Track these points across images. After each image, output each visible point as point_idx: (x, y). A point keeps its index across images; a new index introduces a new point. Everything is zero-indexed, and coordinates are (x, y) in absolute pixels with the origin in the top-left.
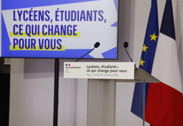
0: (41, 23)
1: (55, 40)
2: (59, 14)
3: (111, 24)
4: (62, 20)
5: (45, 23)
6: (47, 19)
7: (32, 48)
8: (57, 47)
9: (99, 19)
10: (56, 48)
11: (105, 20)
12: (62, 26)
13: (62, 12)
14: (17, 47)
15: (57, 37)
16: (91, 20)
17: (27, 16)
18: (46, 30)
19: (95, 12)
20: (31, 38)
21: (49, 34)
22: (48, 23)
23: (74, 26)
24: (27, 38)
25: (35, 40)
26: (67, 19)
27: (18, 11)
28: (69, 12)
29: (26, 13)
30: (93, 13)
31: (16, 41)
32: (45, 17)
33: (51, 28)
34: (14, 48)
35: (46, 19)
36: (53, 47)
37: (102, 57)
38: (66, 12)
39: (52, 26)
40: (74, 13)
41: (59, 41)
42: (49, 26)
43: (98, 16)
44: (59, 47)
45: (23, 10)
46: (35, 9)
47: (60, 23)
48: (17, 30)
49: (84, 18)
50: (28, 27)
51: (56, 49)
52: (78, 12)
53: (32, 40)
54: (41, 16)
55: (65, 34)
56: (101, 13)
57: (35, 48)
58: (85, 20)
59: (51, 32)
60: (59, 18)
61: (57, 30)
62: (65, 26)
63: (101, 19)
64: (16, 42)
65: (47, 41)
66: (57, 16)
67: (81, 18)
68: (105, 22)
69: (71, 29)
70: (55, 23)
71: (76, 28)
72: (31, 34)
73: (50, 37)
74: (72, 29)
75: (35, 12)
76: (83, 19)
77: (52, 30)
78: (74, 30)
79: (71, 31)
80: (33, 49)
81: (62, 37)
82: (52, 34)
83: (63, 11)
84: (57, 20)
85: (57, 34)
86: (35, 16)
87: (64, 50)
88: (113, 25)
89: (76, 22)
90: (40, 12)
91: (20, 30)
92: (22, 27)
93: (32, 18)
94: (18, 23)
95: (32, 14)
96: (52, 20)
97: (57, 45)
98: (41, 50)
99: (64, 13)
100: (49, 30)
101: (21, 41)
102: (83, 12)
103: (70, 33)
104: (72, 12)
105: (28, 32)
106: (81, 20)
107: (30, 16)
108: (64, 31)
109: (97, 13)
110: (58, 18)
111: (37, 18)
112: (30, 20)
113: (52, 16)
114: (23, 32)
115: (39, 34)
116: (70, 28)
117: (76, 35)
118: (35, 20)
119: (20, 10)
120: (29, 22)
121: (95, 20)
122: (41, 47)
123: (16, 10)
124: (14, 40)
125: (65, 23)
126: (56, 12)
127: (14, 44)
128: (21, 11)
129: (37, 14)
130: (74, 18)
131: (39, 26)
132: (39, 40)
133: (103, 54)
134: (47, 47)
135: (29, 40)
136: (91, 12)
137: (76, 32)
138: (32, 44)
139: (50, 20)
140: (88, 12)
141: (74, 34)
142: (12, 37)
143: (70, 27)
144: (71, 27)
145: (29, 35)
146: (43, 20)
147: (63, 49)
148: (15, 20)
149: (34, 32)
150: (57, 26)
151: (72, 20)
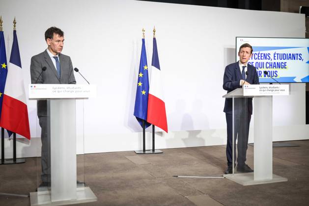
0: (265, 61)
1: (273, 72)
2: (276, 55)
3: (307, 61)
4: (278, 59)
5: (267, 61)
9: (299, 59)
12: (278, 63)
13: (278, 54)
15: (274, 70)
16: (295, 59)
17: (256, 56)
18: (268, 65)
19: (297, 54)
21: (270, 68)
22: (269, 61)
25: (261, 72)
26: (281, 58)
28: (282, 54)
29: (256, 54)
30: (296, 55)
32: (268, 57)
35: (268, 59)
36: (272, 75)
37: (301, 81)
39: (272, 63)
40: (285, 55)
41: (276, 72)
42: (270, 63)
43: (299, 57)
44: (276, 76)
45: (254, 53)
46: (261, 52)
47: (276, 61)
50: (257, 64)
51: (274, 77)
52: (287, 54)
53: (259, 71)
54: (266, 56)
55: (279, 68)
56: (300, 55)
57: (261, 76)
58: (291, 59)
60: (276, 58)
61: (275, 66)
62: (280, 63)
65: (269, 72)
66: (275, 56)
68: (302, 60)
70: (273, 61)
71: (286, 64)
72: (259, 68)
73: (270, 70)
74: (284, 65)
75: (261, 54)
77: (272, 65)
81: (278, 70)
82: (272, 68)
84: (274, 59)
86: (261, 56)
87: (279, 78)
89: (286, 61)
93: (260, 58)
95: (260, 55)
97: (275, 74)
98: (265, 78)
99: (279, 55)
100: (270, 65)
102: (290, 54)
103: (282, 67)
105: (257, 67)
106: (289, 59)
107: (258, 56)
108: (279, 66)
111: (263, 58)
112: (258, 59)
113: (272, 56)
115: (263, 68)
116: (282, 64)
118: (261, 59)
120: (257, 61)
121: (297, 59)
122: (265, 76)
125: (279, 61)
126: (274, 54)
129: (263, 55)
131: (264, 63)
133: (302, 80)
137: (286, 67)
138: (259, 74)
139: (271, 59)
140: (293, 54)
141: (285, 68)
146: (266, 59)
149: (261, 67)
150: (275, 63)
151: (284, 59)
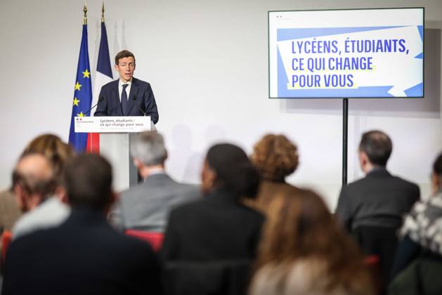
0: (327, 56)
1: (345, 76)
2: (350, 44)
3: (415, 55)
4: (353, 51)
5: (332, 55)
6: (335, 50)
7: (316, 86)
8: (348, 85)
9: (400, 50)
10: (346, 85)
11: (408, 51)
12: (353, 59)
13: (353, 42)
14: (297, 84)
15: (347, 72)
16: (390, 50)
17: (309, 47)
18: (333, 64)
19: (395, 41)
20: (314, 74)
21: (337, 69)
22: (336, 56)
23: (369, 58)
24: (310, 73)
25: (319, 77)
26: (360, 50)
27: (298, 43)
28: (362, 41)
29: (307, 43)
30: (393, 43)
31: (295, 78)
32: (332, 48)
33: (339, 62)
34: (293, 86)
35: (333, 51)
36: (342, 84)
38: (358, 41)
39: (341, 59)
40: (368, 43)
41: (350, 77)
42: (337, 59)
43: (398, 47)
44: (350, 84)
45: (304, 40)
46: (318, 39)
47: (350, 56)
48: (297, 64)
49: (381, 48)
50: (311, 61)
51: (346, 87)
52: (374, 41)
53: (316, 76)
54: (327, 47)
55: (357, 68)
56: (402, 42)
57: (319, 86)
58: (382, 51)
59: (339, 66)
60: (350, 49)
61: (347, 64)
62: (357, 59)
63: (402, 49)
64: (295, 80)
65: (335, 78)
66: (346, 46)
67: (378, 48)
68: (407, 53)
70: (344, 55)
71: (371, 61)
72: (314, 69)
73: (339, 72)
74: (366, 62)
75: (319, 42)
76: (379, 50)
77: (341, 64)
78: (369, 63)
79: (365, 64)
81: (353, 72)
82: (341, 69)
83: (355, 41)
84: (346, 51)
85: (347, 68)
86: (319, 47)
87: (357, 88)
88: (417, 57)
89: (370, 54)
90: (325, 42)
91: (301, 64)
92: (302, 62)
93: (316, 50)
94: (298, 56)
95: (316, 44)
96: (340, 52)
97: (347, 82)
98: (327, 88)
99: (356, 44)
100: (337, 64)
101: (302, 78)
102: (380, 41)
103: (363, 67)
104: (366, 41)
105: (311, 67)
106: (377, 51)
107: (313, 47)
108: (356, 64)
109: (397, 43)
110: (348, 49)
111: (322, 49)
112: (313, 52)
113: (341, 47)
114: (305, 66)
115: (324, 69)
117: (371, 69)
118: (319, 52)
119: (300, 41)
120: (311, 55)
121: (395, 51)
122: (327, 85)
123: (295, 41)
124: (293, 76)
125: (357, 55)
126: (346, 42)
127: (293, 82)
128: (302, 42)
129: (322, 44)
130: (368, 49)
131: (324, 59)
132: (325, 76)
133: (406, 91)
134: (335, 84)
135: (312, 76)
136: (390, 41)
137: (371, 66)
138: (316, 81)
139: (338, 52)
140: (386, 41)
141: (369, 68)
142: (290, 73)
143: (363, 60)
144: (365, 60)
145: (311, 70)
146: (329, 52)
147: (355, 87)
148: (293, 52)
149: (318, 67)
150: (347, 59)
151: (366, 51)
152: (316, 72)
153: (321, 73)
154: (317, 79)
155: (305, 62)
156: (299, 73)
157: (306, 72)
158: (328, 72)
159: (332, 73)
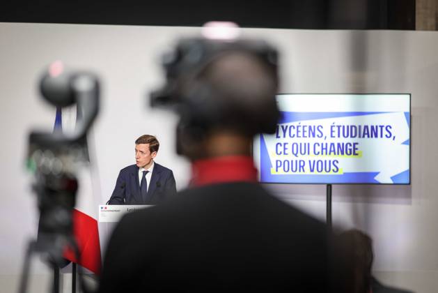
0: (312, 141)
1: (330, 161)
2: (335, 129)
3: (402, 141)
4: (339, 136)
5: (316, 140)
6: (320, 135)
7: (300, 171)
8: (333, 170)
9: (386, 136)
10: (331, 171)
11: (394, 137)
12: (339, 145)
13: (339, 127)
14: (281, 169)
15: (332, 157)
16: (376, 136)
17: (294, 132)
18: (318, 149)
19: (382, 127)
20: (298, 159)
21: (322, 154)
22: (321, 141)
23: (355, 144)
24: (294, 159)
25: (304, 162)
26: (346, 135)
27: (283, 127)
28: (348, 127)
29: (292, 128)
30: (379, 129)
32: (317, 133)
33: (324, 147)
34: (277, 171)
35: (318, 136)
36: (328, 169)
37: (391, 182)
38: (344, 127)
39: (326, 144)
40: (354, 128)
41: (335, 163)
42: (322, 144)
43: (385, 133)
44: (336, 170)
45: (289, 124)
46: (303, 123)
47: (336, 141)
48: (281, 149)
49: (368, 134)
50: (295, 146)
51: (331, 173)
52: (360, 127)
53: (300, 161)
54: (312, 131)
55: (343, 154)
56: (388, 128)
57: (304, 171)
58: (368, 137)
59: (324, 151)
60: (335, 134)
61: (332, 149)
62: (343, 144)
63: (389, 135)
64: (279, 164)
65: (320, 163)
66: (332, 131)
67: (364, 134)
68: (394, 139)
69: (350, 148)
70: (329, 141)
71: (357, 146)
72: (299, 154)
73: (324, 158)
74: (352, 147)
75: (304, 127)
76: (366, 136)
77: (326, 149)
78: (355, 149)
79: (350, 150)
80: (302, 173)
81: (339, 157)
82: (326, 154)
84: (332, 136)
85: (332, 153)
86: (304, 131)
87: (342, 174)
88: (404, 143)
89: (356, 140)
90: (310, 127)
91: (285, 149)
92: (287, 146)
93: (301, 134)
94: (282, 141)
95: (301, 129)
96: (326, 137)
97: (333, 167)
98: (312, 173)
99: (341, 129)
100: (323, 149)
101: (286, 163)
102: (366, 127)
103: (349, 152)
104: (352, 127)
105: (295, 152)
106: (363, 137)
107: (298, 131)
108: (342, 150)
109: (384, 129)
111: (306, 134)
112: (298, 136)
113: (326, 131)
115: (309, 154)
117: (357, 154)
118: (304, 136)
119: (285, 125)
120: (295, 140)
121: (382, 136)
122: (312, 171)
123: (280, 125)
124: (277, 161)
125: (342, 140)
126: (332, 127)
127: (277, 167)
128: (287, 127)
129: (307, 129)
130: (354, 135)
131: (309, 144)
132: (310, 161)
133: (392, 178)
134: (320, 169)
135: (296, 161)
136: (377, 127)
137: (356, 152)
138: (300, 166)
139: (324, 137)
140: (372, 127)
141: (355, 154)
142: (273, 158)
143: (349, 145)
144: (351, 145)
145: (296, 155)
146: (314, 136)
147: (340, 173)
148: (278, 136)
149: (303, 152)
150: (332, 144)
151: (352, 136)
152: (300, 157)
153: (306, 158)
154: (302, 164)
155: (289, 147)
156: (282, 158)
157: (290, 157)
158: (312, 157)
159: (317, 158)
